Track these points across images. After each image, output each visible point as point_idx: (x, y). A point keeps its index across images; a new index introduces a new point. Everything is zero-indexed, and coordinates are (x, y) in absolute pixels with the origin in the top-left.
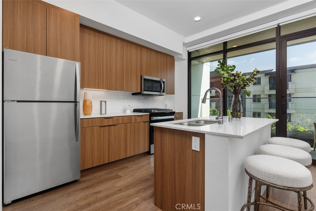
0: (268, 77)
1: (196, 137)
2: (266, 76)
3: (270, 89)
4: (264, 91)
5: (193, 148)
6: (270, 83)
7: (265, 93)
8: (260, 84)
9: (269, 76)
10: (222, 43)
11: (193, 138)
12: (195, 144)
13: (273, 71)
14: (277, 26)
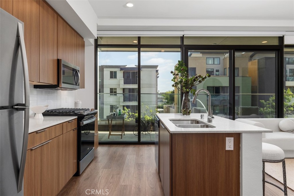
0: (122, 71)
1: (230, 137)
2: (121, 71)
3: (124, 84)
4: (119, 85)
5: (227, 148)
6: (124, 77)
7: (120, 87)
8: (116, 78)
9: (124, 71)
10: (137, 37)
11: (227, 139)
12: (230, 144)
13: (126, 67)
14: (182, 36)
